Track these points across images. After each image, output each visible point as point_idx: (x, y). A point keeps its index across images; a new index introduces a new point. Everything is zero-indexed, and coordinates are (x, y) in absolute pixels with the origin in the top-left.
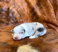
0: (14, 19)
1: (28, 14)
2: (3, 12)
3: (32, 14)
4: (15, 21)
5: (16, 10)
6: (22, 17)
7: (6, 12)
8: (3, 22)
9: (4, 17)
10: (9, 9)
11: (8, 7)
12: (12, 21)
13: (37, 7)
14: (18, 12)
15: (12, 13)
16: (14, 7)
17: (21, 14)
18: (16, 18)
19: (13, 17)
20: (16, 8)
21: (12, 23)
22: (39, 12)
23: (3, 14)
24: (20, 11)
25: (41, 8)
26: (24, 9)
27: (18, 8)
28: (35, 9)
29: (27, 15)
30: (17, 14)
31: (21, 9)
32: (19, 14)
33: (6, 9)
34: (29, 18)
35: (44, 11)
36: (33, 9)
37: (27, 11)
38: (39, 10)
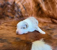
0: (19, 13)
1: (33, 8)
2: (9, 6)
3: (38, 9)
4: (20, 15)
5: (22, 4)
6: (27, 11)
7: (11, 5)
8: (8, 16)
9: (9, 11)
10: (14, 2)
11: (14, 1)
12: (17, 15)
13: (42, 2)
14: (23, 6)
15: (17, 7)
16: (20, 1)
17: (26, 8)
18: (21, 13)
19: (19, 11)
20: (22, 2)
21: (17, 17)
22: (45, 7)
23: (8, 7)
24: (26, 5)
25: (46, 4)
26: (29, 3)
27: (23, 2)
28: (41, 4)
29: (33, 10)
30: (23, 8)
31: (27, 3)
32: (24, 8)
33: (11, 2)
34: (34, 13)
35: (49, 7)
36: (39, 4)
37: (32, 5)
38: (45, 6)
